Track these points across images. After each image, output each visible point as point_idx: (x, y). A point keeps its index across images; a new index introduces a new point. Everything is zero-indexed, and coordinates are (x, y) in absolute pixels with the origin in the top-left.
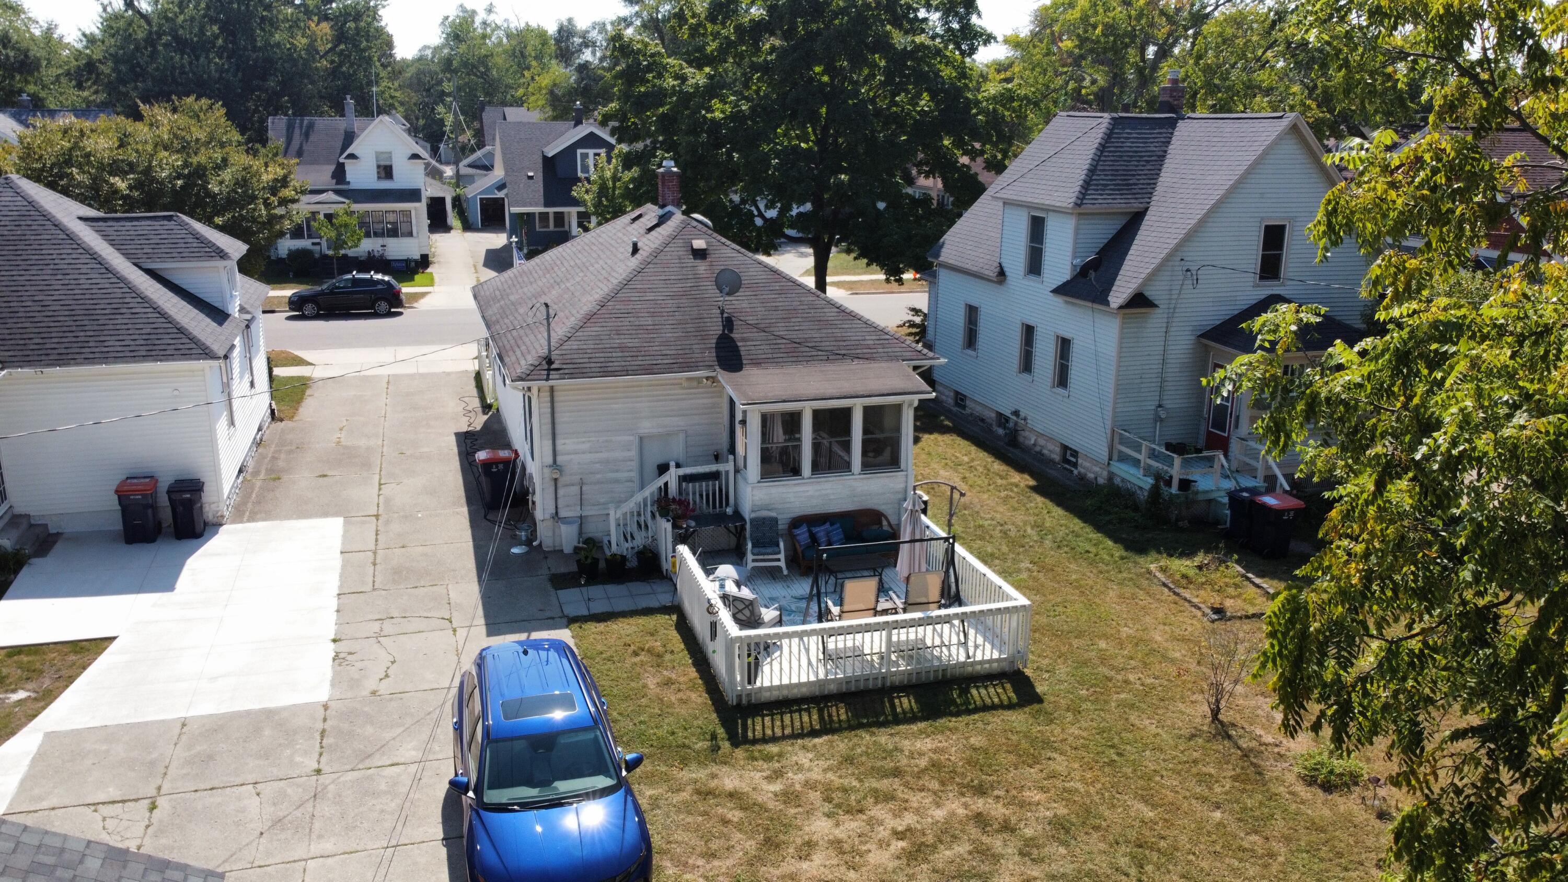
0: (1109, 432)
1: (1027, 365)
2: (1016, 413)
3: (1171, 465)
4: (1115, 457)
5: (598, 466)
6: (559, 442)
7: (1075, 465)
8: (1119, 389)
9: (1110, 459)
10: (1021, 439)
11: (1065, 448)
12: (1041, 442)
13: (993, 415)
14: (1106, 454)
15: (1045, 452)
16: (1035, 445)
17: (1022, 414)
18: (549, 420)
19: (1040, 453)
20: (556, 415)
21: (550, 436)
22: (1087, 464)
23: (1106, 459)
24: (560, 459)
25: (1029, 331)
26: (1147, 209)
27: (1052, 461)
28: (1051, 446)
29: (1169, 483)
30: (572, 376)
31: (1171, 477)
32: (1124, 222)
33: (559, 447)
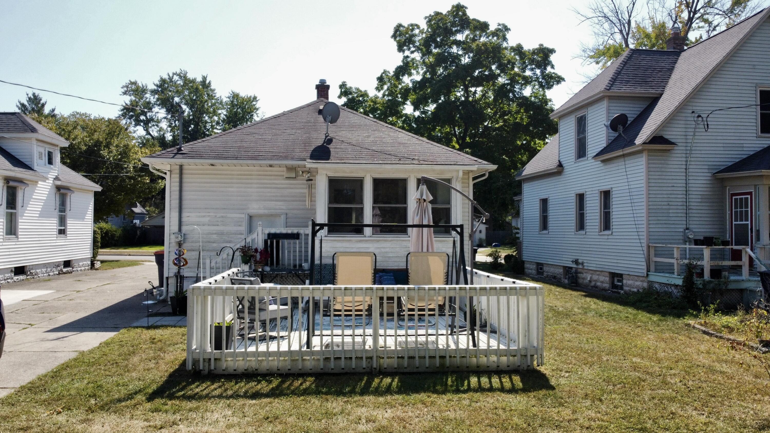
0: (645, 249)
1: (581, 225)
2: (576, 262)
3: (701, 258)
4: (652, 268)
5: (215, 236)
6: (184, 215)
7: (621, 288)
8: (650, 212)
9: (648, 270)
10: (580, 281)
11: (613, 275)
12: (595, 277)
13: (561, 270)
14: (645, 267)
15: (599, 284)
16: (590, 281)
17: (580, 261)
18: (177, 197)
19: (596, 287)
20: (184, 193)
21: (177, 210)
22: (630, 282)
23: (645, 271)
24: (184, 228)
25: (581, 198)
26: (661, 95)
27: (604, 290)
28: (602, 278)
29: (701, 274)
30: (192, 157)
31: (703, 270)
32: (645, 106)
33: (184, 219)
